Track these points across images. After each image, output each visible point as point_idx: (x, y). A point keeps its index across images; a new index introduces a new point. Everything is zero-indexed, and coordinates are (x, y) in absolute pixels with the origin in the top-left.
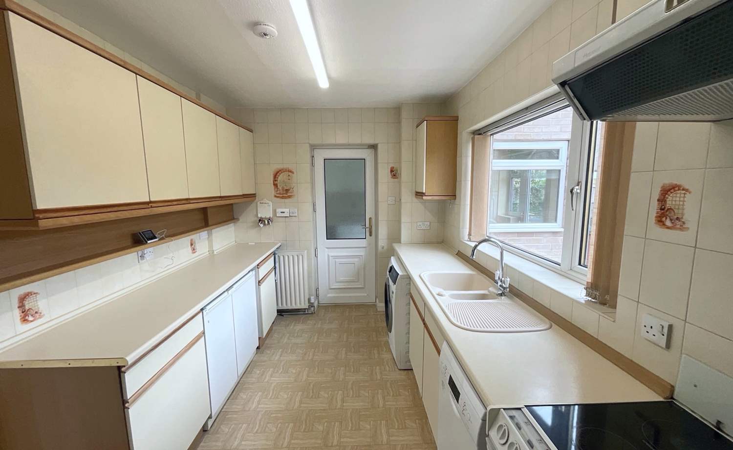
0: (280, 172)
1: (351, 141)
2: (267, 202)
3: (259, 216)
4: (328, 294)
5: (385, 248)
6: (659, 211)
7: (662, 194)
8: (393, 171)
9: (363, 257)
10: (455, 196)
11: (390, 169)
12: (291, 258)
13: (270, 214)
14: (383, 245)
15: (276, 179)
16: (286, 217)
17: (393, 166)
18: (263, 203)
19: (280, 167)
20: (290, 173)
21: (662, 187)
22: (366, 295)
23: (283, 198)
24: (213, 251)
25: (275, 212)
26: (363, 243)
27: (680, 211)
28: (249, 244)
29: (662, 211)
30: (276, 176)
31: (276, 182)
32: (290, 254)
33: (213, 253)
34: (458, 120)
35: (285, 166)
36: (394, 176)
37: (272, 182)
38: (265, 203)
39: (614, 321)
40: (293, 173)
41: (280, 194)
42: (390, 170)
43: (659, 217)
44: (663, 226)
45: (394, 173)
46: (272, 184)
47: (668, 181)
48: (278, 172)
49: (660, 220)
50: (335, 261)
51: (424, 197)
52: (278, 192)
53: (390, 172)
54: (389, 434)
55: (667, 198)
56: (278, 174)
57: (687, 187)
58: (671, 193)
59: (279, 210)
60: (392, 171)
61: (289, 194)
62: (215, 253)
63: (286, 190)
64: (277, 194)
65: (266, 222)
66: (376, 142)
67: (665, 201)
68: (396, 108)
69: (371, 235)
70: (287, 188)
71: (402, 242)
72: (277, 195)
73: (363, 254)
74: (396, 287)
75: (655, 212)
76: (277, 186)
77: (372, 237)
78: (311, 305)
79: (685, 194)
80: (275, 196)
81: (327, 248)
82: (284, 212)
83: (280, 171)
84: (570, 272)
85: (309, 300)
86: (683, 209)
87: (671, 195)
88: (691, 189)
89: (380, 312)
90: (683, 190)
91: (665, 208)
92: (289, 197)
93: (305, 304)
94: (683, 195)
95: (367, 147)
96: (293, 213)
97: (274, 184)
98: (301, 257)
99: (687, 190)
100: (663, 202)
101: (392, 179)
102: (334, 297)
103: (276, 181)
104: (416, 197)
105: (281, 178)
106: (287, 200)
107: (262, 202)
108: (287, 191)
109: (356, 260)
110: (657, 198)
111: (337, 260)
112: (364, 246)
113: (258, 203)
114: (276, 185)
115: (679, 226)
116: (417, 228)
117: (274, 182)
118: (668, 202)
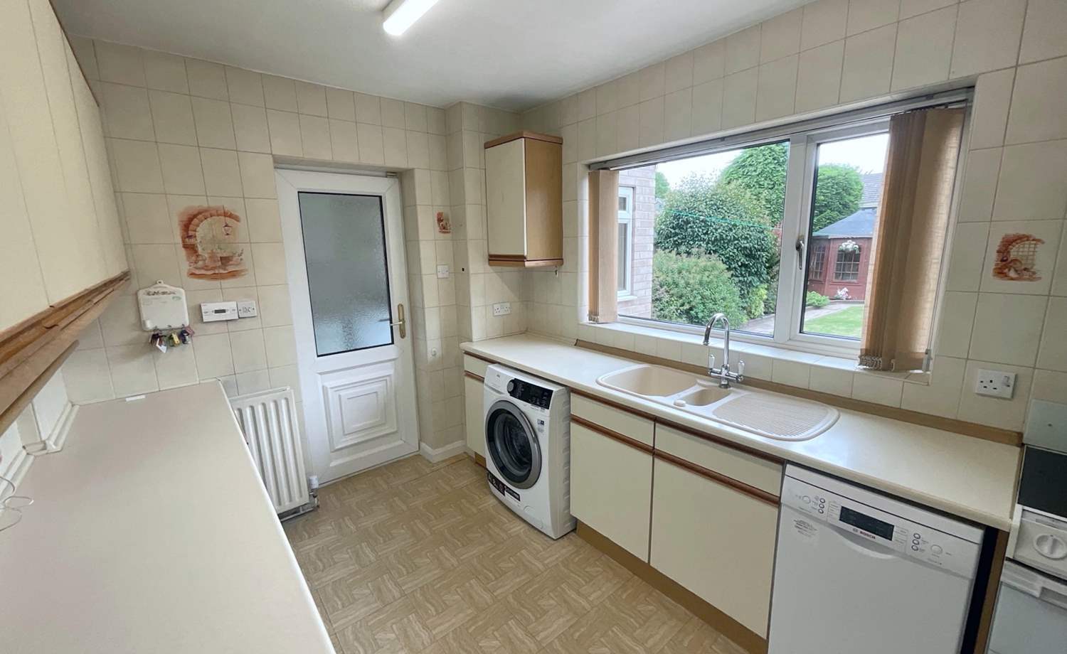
0: (200, 216)
1: (365, 161)
2: (169, 288)
3: (150, 325)
4: (331, 461)
5: (438, 354)
6: (999, 262)
7: (1004, 245)
8: (442, 221)
9: (393, 378)
10: (562, 259)
11: (436, 214)
12: (260, 409)
13: (181, 318)
14: (434, 350)
15: (191, 233)
16: (227, 321)
17: (440, 211)
18: (158, 293)
19: (199, 203)
20: (229, 220)
21: (1003, 238)
22: (400, 442)
23: (215, 277)
24: (44, 443)
25: (197, 312)
26: (391, 352)
27: (1030, 262)
28: (128, 399)
29: (1004, 263)
30: (188, 224)
31: (192, 241)
32: (250, 401)
33: (45, 448)
34: (561, 144)
35: (213, 203)
36: (444, 228)
37: (179, 240)
38: (164, 293)
39: (928, 385)
40: (237, 219)
41: (205, 268)
42: (436, 219)
43: (1000, 268)
44: (1006, 278)
45: (443, 223)
46: (181, 245)
47: (1012, 231)
48: (195, 216)
49: (1001, 272)
50: (340, 396)
51: (527, 264)
52: (200, 263)
53: (436, 221)
54: (637, 640)
55: (1011, 249)
56: (195, 221)
57: (1037, 237)
58: (1017, 243)
59: (208, 308)
60: (440, 220)
61: (231, 269)
62: (52, 446)
63: (221, 258)
64: (197, 268)
65: (176, 339)
66: (410, 167)
67: (1009, 252)
68: (438, 108)
69: (403, 336)
70: (225, 255)
71: (474, 340)
72: (197, 272)
73: (391, 372)
74: (550, 412)
75: (994, 264)
76: (196, 252)
77: (406, 338)
78: (314, 493)
79: (1035, 244)
80: (192, 274)
81: (320, 374)
82: (224, 311)
83: (200, 213)
84: (790, 343)
85: (309, 483)
86: (1033, 260)
87: (1017, 246)
88: (1044, 239)
89: (438, 463)
90: (1033, 240)
91: (1007, 260)
92: (233, 274)
93: (301, 496)
94: (1033, 246)
95: (384, 174)
96: (247, 310)
97: (186, 246)
98: (283, 402)
99: (1039, 240)
100: (1005, 254)
101: (442, 235)
102: (343, 464)
103: (190, 237)
104: (490, 265)
105: (203, 231)
106: (227, 283)
107: (152, 290)
108: (225, 260)
109: (380, 385)
110: (997, 248)
111: (342, 393)
112: (394, 357)
113: (141, 294)
114: (191, 248)
115: (1027, 277)
116: (493, 313)
117: (183, 242)
118: (1011, 253)
